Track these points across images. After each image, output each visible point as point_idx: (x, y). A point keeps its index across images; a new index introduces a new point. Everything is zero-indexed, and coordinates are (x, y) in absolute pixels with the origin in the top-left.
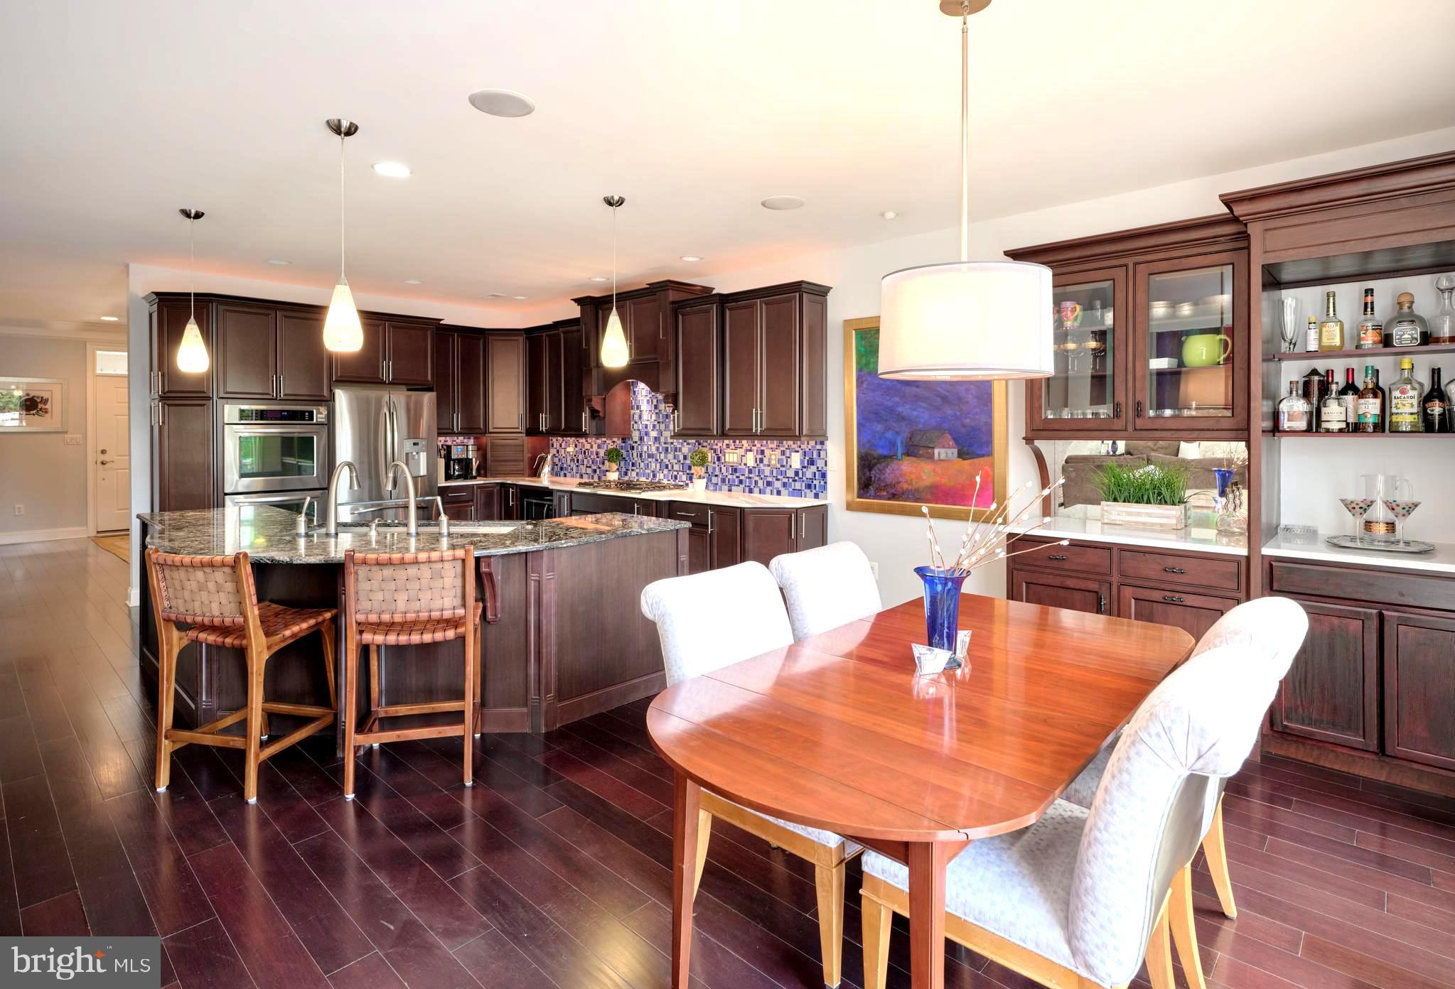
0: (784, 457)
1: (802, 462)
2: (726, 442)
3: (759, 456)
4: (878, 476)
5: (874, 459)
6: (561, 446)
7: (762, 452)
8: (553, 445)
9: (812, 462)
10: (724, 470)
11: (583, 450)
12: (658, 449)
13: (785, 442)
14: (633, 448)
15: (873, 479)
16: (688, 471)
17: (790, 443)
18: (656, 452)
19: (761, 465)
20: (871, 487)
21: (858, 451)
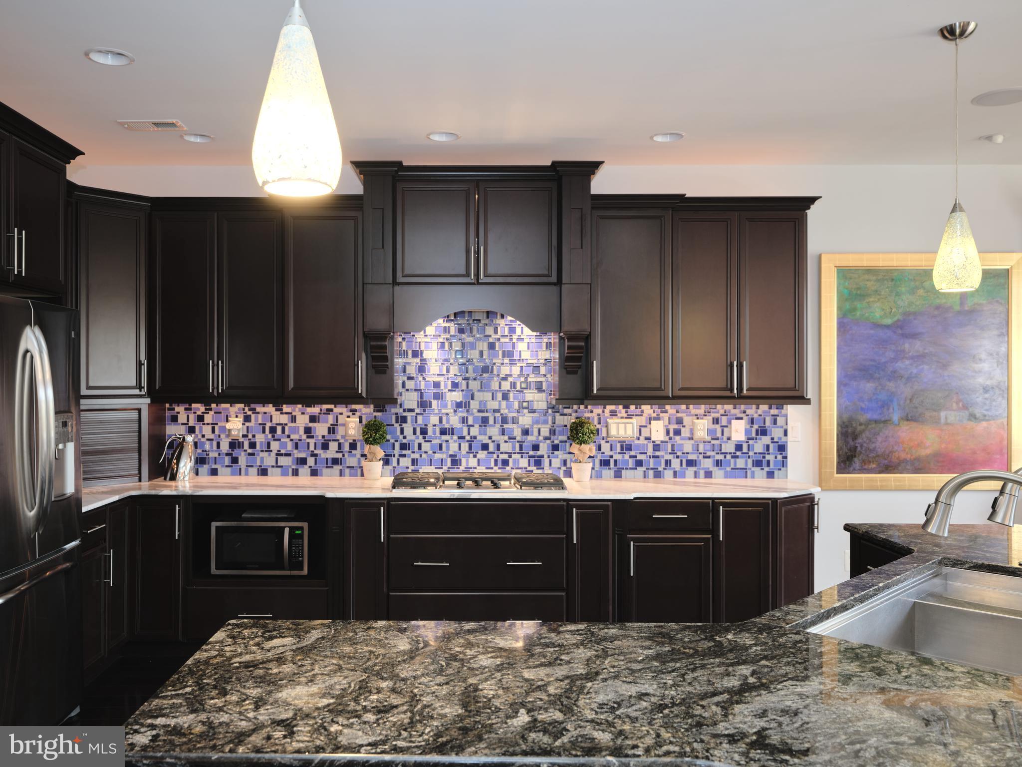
0: (718, 427)
1: (747, 432)
2: (610, 408)
3: (673, 427)
4: (865, 445)
5: (861, 424)
6: (200, 419)
7: (680, 421)
8: (174, 419)
9: (763, 432)
10: (605, 447)
11: (268, 425)
12: (464, 420)
13: (719, 407)
14: (404, 420)
15: (859, 449)
16: (531, 453)
17: (728, 407)
18: (460, 426)
19: (677, 438)
20: (856, 460)
21: (840, 417)
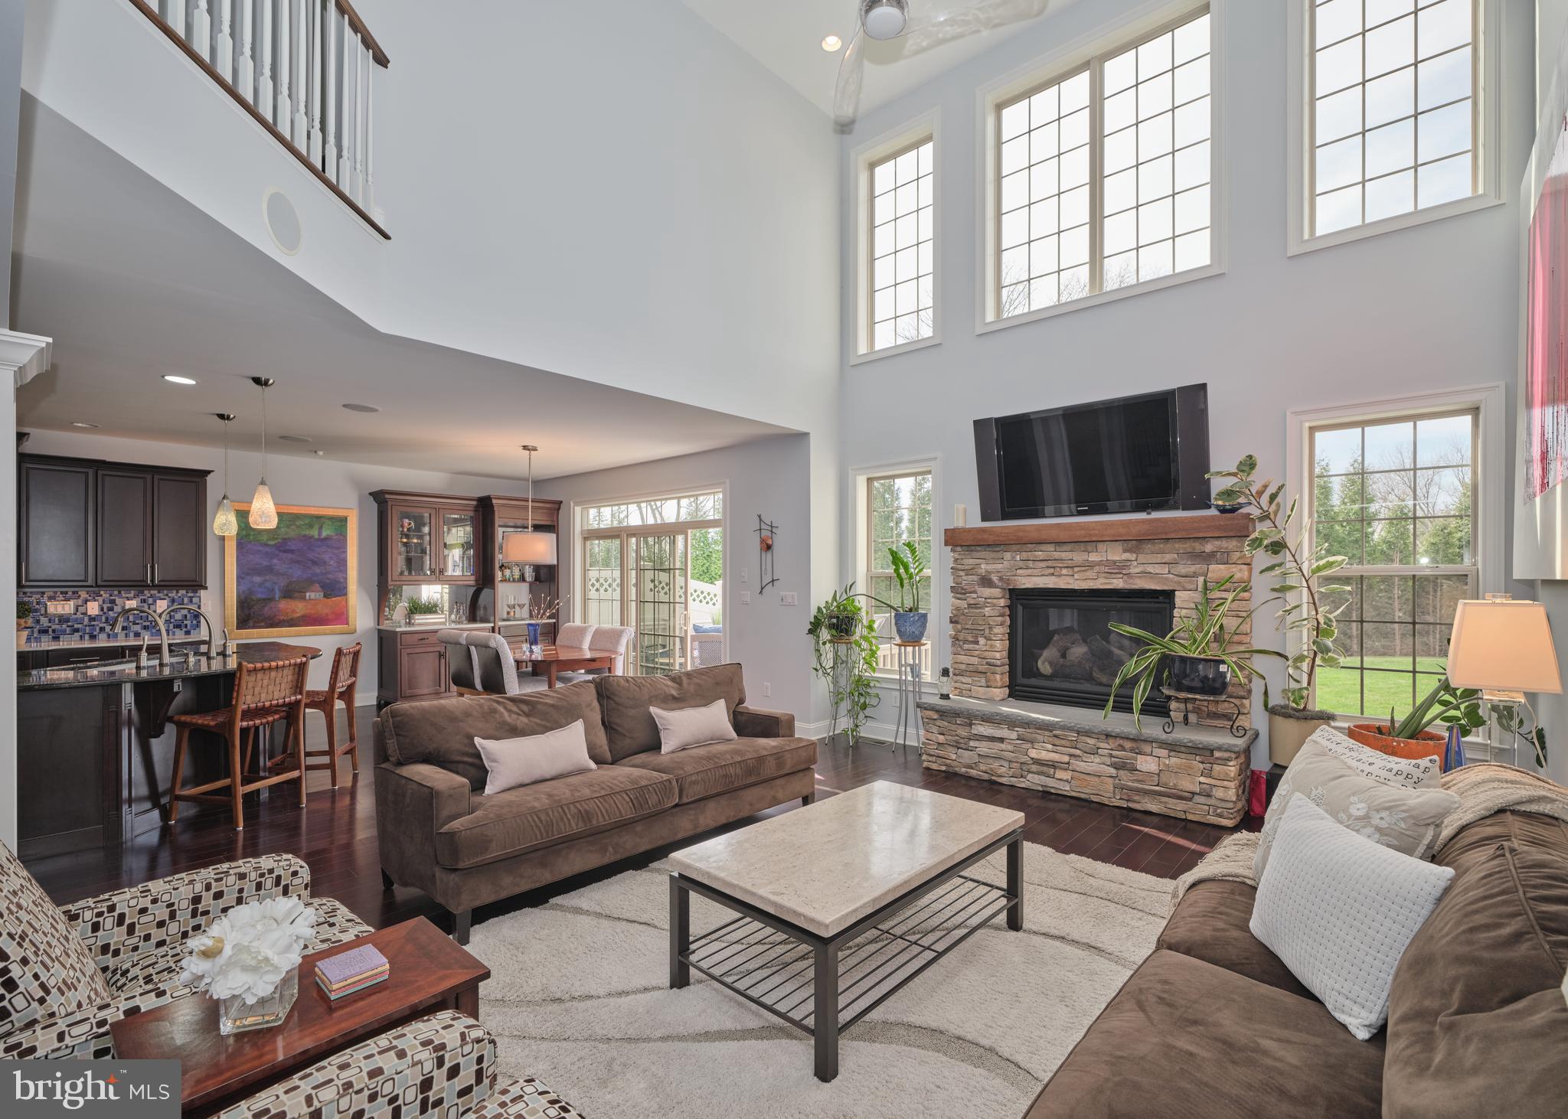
2: (48, 594)
4: (257, 612)
5: (253, 601)
10: (44, 621)
15: (252, 615)
19: (111, 613)
20: (250, 621)
21: (238, 596)
